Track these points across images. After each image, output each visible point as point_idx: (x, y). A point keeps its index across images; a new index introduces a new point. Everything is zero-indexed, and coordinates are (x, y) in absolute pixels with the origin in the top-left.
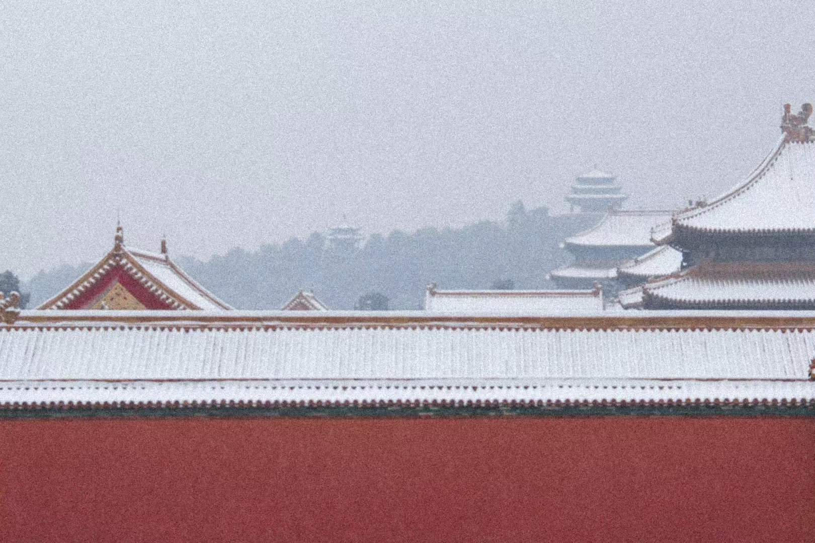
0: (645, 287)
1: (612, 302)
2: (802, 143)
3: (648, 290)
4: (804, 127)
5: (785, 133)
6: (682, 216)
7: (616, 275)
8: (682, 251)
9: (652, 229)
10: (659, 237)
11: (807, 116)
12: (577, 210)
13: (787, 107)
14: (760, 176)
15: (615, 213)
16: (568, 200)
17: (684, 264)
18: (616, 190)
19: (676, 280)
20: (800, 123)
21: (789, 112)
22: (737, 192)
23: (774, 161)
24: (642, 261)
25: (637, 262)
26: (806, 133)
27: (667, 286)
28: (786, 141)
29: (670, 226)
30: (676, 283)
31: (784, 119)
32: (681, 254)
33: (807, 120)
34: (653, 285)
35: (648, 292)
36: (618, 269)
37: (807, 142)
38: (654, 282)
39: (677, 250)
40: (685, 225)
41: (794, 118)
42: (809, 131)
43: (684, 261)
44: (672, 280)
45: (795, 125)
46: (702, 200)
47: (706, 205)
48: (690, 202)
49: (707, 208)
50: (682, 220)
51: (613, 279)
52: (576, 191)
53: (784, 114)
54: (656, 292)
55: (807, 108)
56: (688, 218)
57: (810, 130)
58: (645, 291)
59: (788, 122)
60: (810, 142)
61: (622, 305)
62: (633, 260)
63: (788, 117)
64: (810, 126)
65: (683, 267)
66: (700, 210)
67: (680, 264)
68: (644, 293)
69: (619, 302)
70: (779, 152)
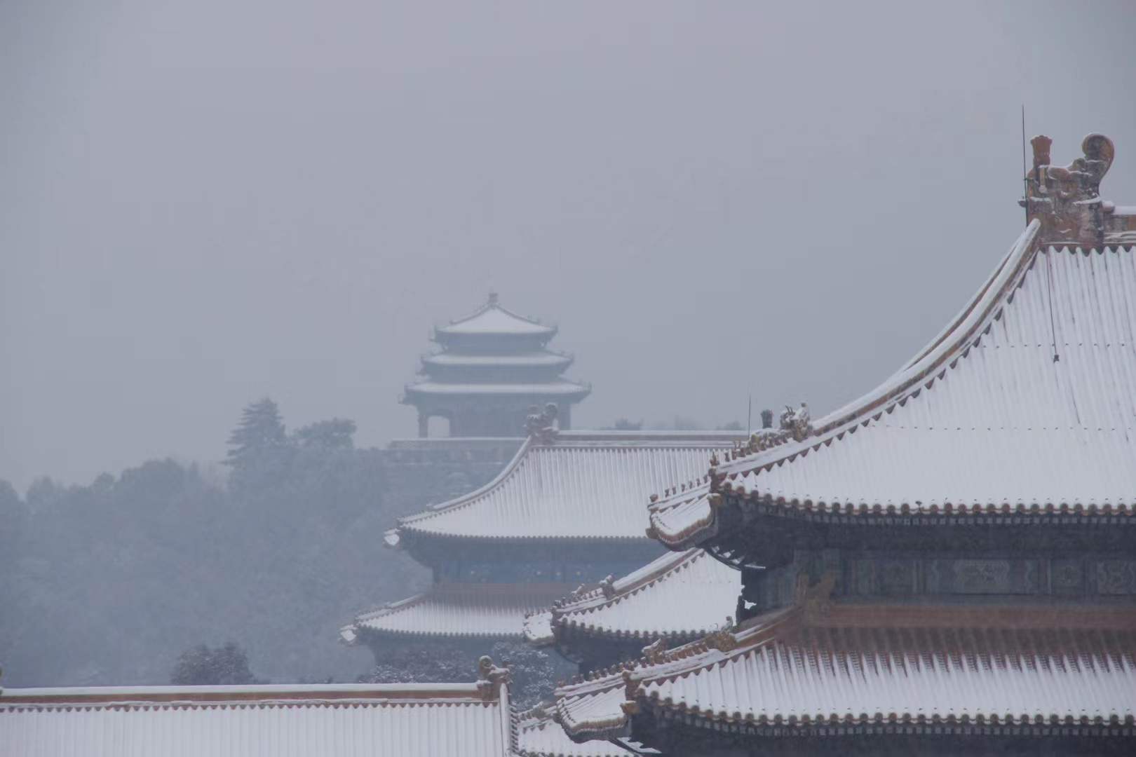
0: (633, 677)
1: (539, 714)
2: (1086, 252)
3: (641, 686)
4: (1091, 206)
5: (1035, 222)
6: (738, 465)
7: (550, 634)
8: (740, 567)
9: (654, 499)
10: (675, 524)
11: (1099, 171)
12: (439, 428)
13: (1042, 146)
14: (965, 346)
15: (548, 441)
16: (413, 397)
17: (748, 605)
18: (552, 373)
19: (722, 656)
20: (1077, 196)
21: (1047, 162)
22: (901, 395)
23: (1003, 303)
24: (625, 592)
25: (609, 592)
26: (1097, 221)
27: (697, 672)
28: (1037, 246)
29: (705, 489)
30: (723, 663)
31: (1033, 180)
32: (736, 575)
33: (1097, 185)
34: (658, 670)
35: (642, 691)
36: (557, 615)
37: (1100, 251)
38: (660, 660)
39: (728, 562)
40: (748, 490)
41: (1062, 178)
42: (1104, 216)
43: (746, 595)
44: (714, 655)
45: (1065, 200)
46: (798, 414)
47: (810, 432)
48: (767, 419)
49: (813, 440)
50: (740, 477)
51: (541, 644)
52: (432, 371)
53: (1030, 167)
54: (664, 692)
55: (1098, 149)
56: (757, 471)
57: (1109, 212)
58: (632, 688)
59: (1043, 189)
60: (1107, 249)
61: (566, 728)
62: (600, 590)
63: (1042, 176)
64: (1107, 203)
65: (743, 614)
66: (792, 446)
67: (735, 603)
68: (629, 695)
69: (558, 719)
70: (1016, 280)
